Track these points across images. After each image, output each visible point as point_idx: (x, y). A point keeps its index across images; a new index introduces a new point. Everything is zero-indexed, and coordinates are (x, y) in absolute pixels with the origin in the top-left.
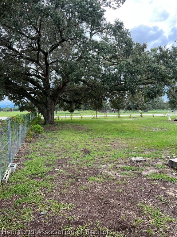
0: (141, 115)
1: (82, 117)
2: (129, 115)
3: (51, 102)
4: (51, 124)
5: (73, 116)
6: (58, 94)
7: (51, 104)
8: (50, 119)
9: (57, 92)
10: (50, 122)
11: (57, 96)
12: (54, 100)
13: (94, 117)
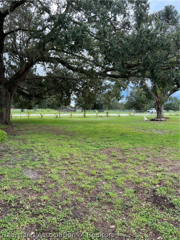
0: (107, 114)
1: (42, 116)
2: (96, 115)
3: (6, 93)
4: (7, 124)
5: (31, 115)
6: (16, 82)
7: (5, 95)
8: (4, 118)
9: (15, 79)
10: (4, 121)
11: (14, 85)
12: (9, 91)
13: (57, 116)
